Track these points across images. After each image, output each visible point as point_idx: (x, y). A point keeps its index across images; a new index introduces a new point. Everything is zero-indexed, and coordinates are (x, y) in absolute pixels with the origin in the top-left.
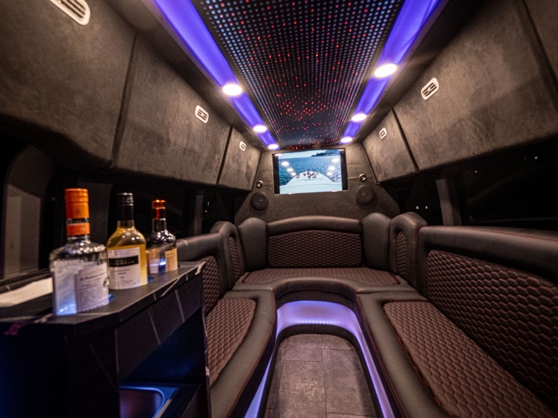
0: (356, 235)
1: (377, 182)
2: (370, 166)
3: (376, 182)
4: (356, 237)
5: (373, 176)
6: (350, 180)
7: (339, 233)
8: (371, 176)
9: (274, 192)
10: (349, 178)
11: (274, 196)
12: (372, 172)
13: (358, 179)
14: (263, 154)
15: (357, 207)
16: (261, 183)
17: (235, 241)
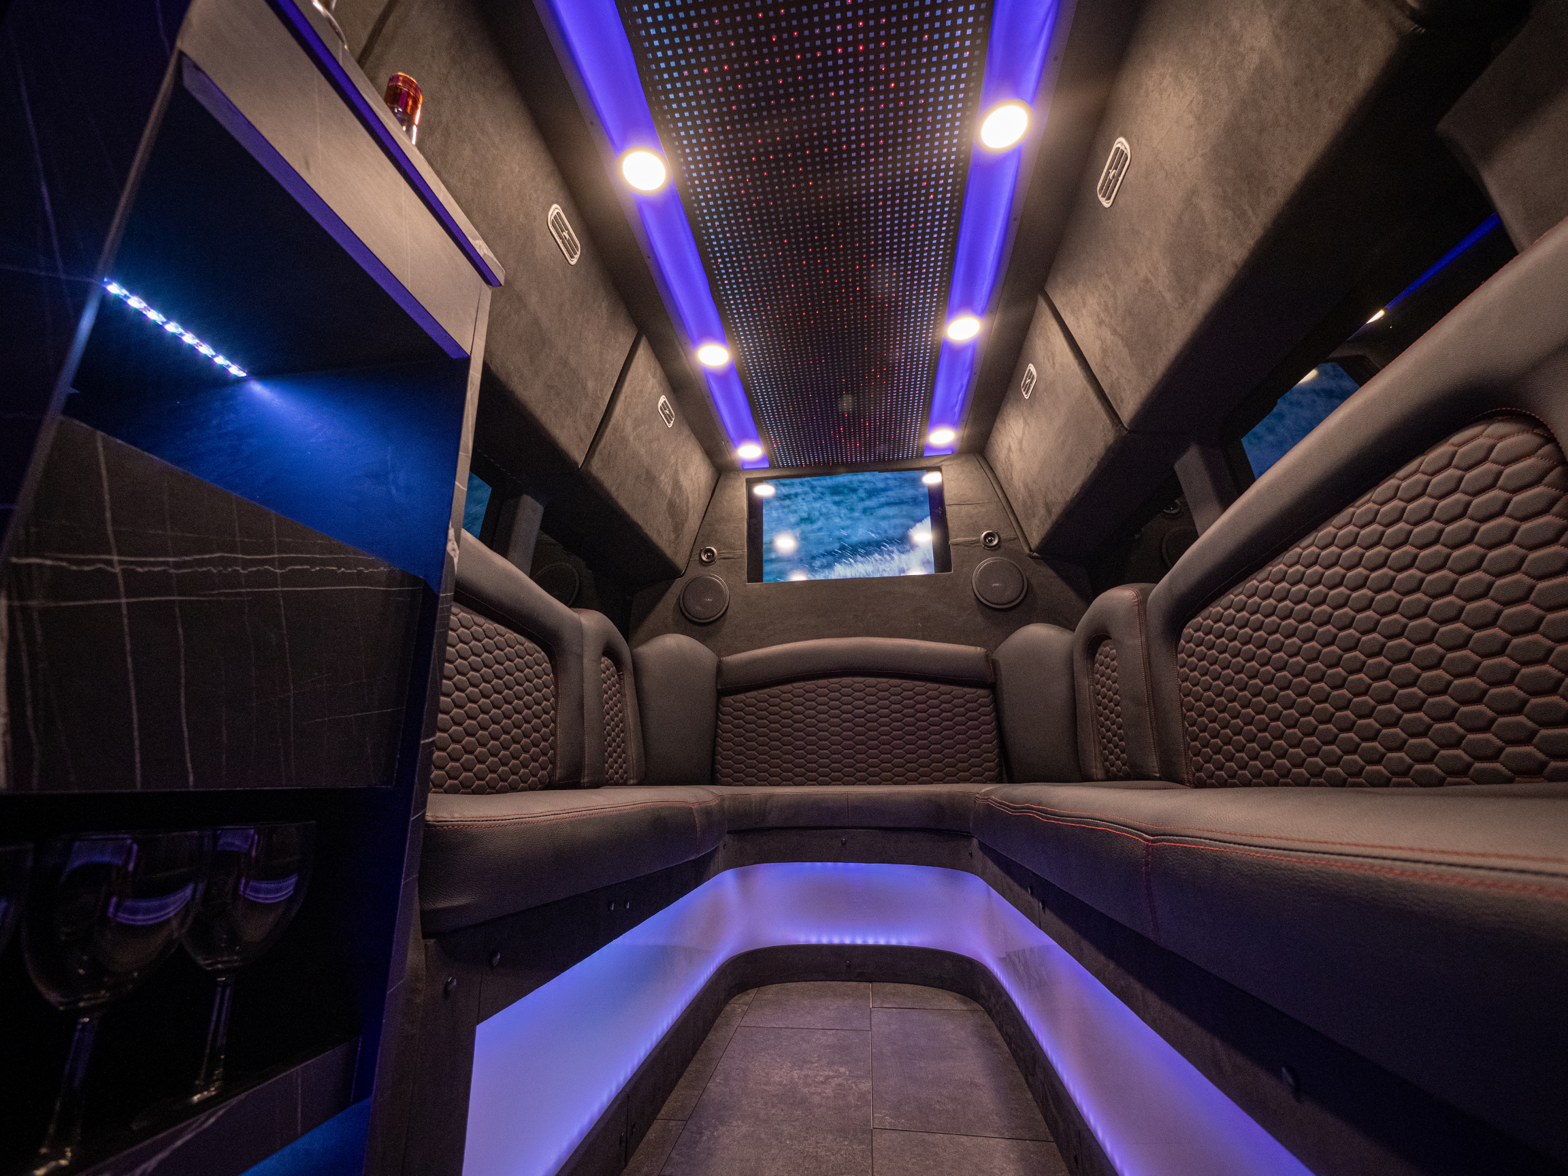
0: (980, 692)
1: (1031, 550)
2: (1008, 510)
3: (1027, 551)
4: (980, 697)
5: (1019, 534)
6: (957, 544)
7: (930, 685)
8: (1012, 535)
9: (745, 577)
10: (952, 541)
11: (745, 586)
12: (1015, 525)
13: (978, 542)
14: (721, 478)
15: (979, 619)
16: (711, 551)
17: (618, 670)
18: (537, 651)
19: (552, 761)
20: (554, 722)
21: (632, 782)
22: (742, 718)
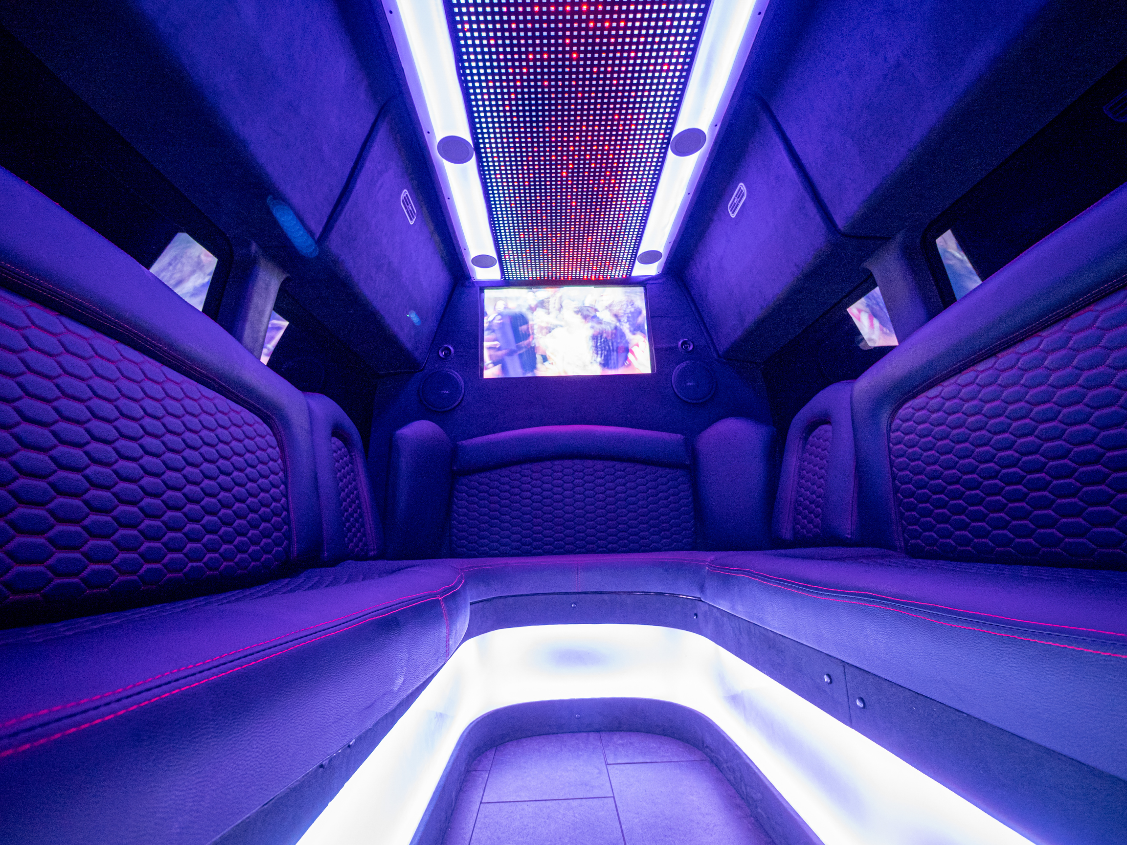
0: (679, 472)
1: (718, 356)
2: (701, 323)
3: (715, 356)
4: (679, 476)
5: (709, 342)
6: (659, 349)
8: (704, 343)
11: (479, 380)
12: (706, 335)
13: (676, 348)
14: (458, 285)
15: (677, 411)
16: (449, 350)
17: (349, 452)
18: (258, 423)
19: (288, 536)
20: (286, 496)
21: (372, 553)
22: (476, 496)
